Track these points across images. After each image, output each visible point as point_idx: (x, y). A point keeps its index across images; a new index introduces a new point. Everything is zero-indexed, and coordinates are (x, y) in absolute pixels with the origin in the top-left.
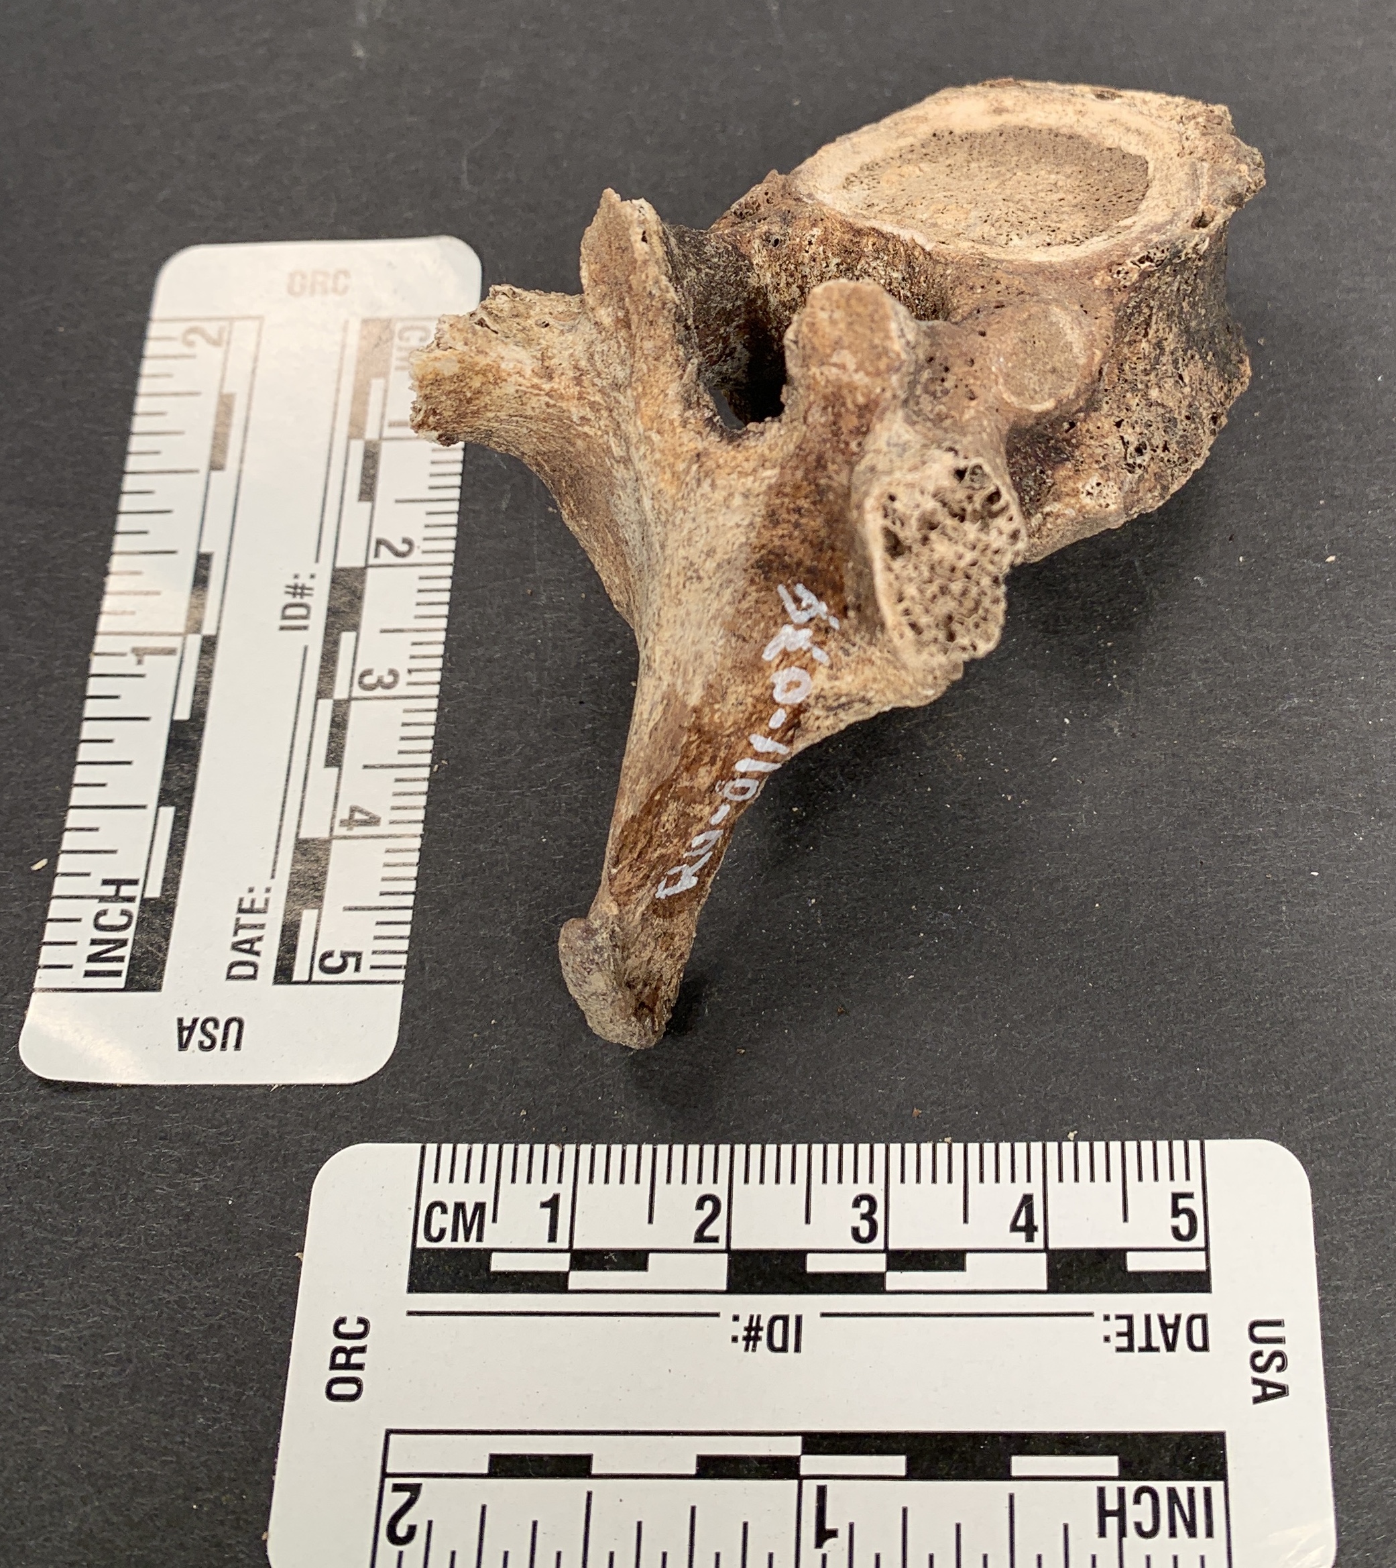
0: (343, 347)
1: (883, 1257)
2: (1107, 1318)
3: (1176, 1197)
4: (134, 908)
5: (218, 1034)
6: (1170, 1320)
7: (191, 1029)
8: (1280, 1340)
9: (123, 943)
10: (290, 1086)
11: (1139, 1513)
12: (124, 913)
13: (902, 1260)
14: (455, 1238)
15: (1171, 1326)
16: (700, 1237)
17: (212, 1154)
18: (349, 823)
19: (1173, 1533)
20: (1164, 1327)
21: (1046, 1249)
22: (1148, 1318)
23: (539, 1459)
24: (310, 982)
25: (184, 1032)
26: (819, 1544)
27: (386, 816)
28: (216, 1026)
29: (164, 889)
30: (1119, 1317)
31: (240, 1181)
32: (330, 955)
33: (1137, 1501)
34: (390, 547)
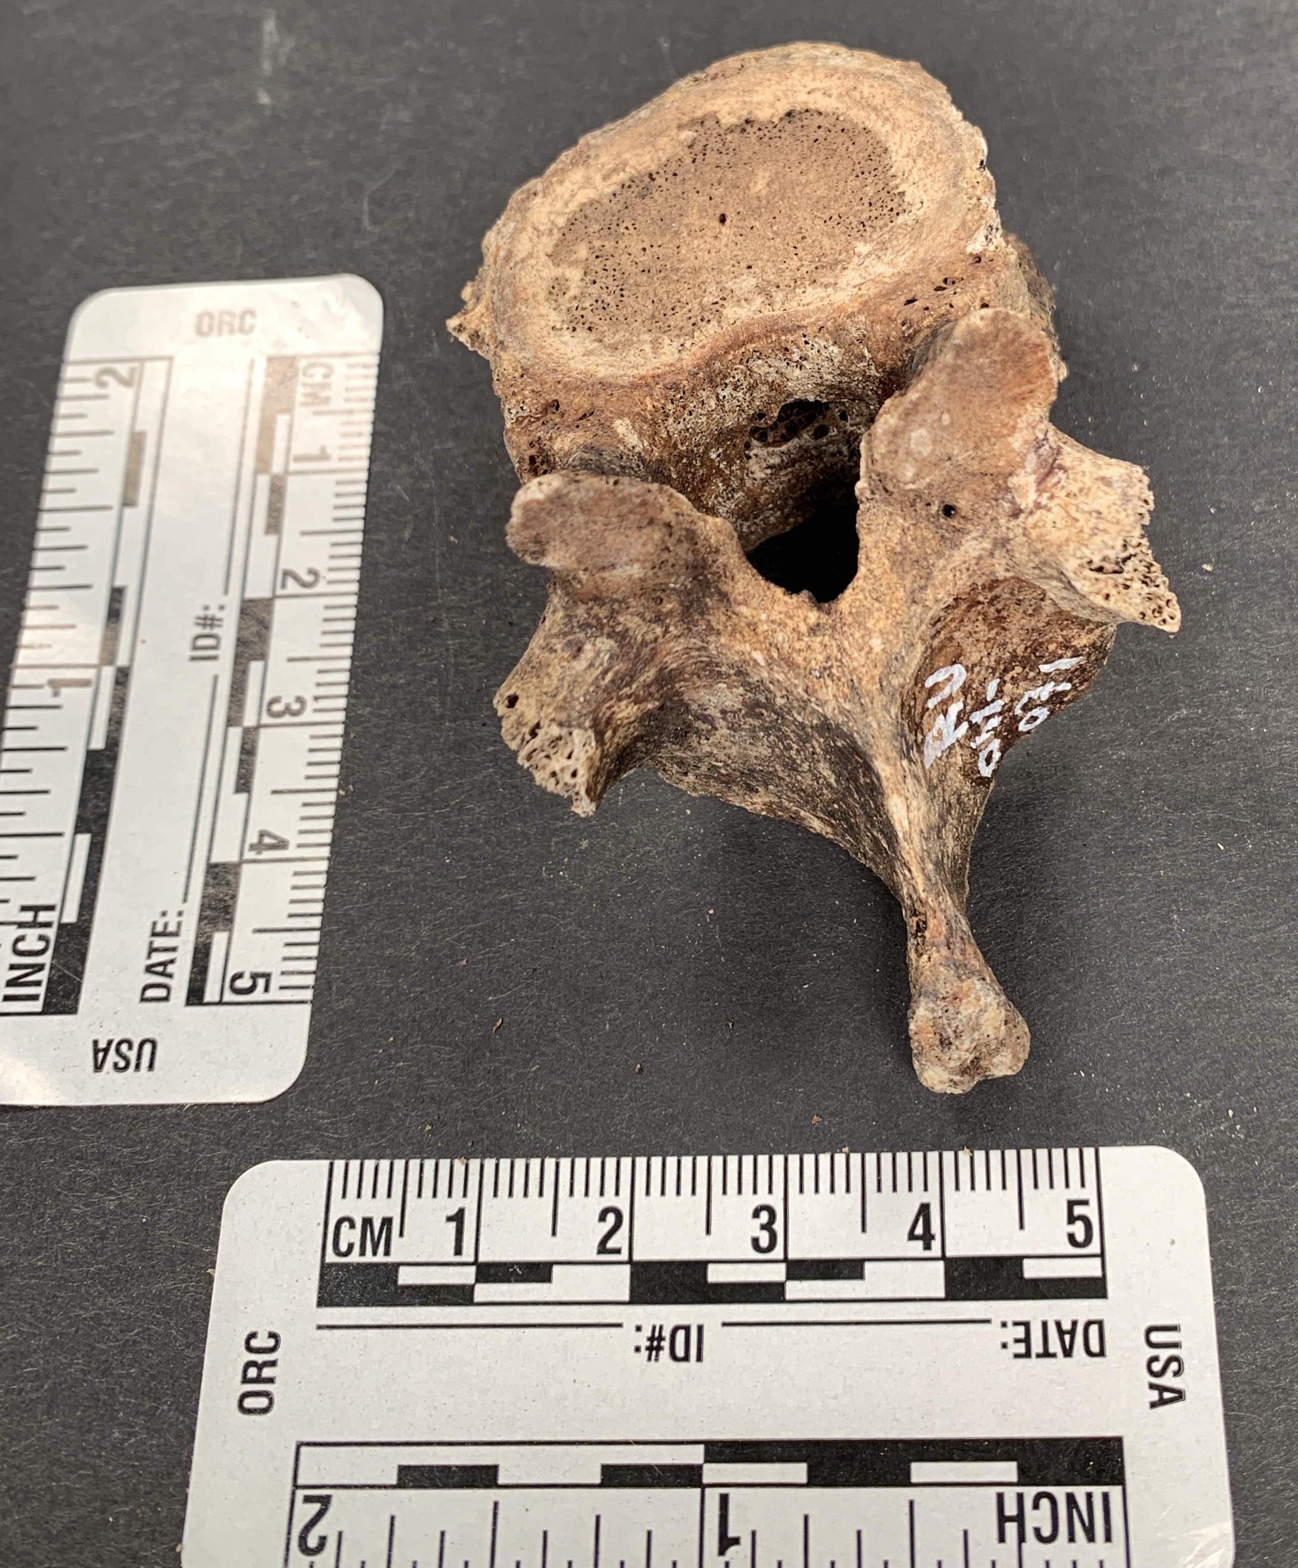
0: (250, 384)
1: (783, 1267)
2: (1004, 1325)
3: (1071, 1204)
4: (51, 933)
5: (132, 1055)
6: (1067, 1326)
7: (106, 1051)
8: (1176, 1345)
9: (40, 968)
10: (201, 1105)
11: (1038, 1518)
12: (41, 938)
13: (800, 1269)
14: (363, 1253)
15: (1068, 1332)
16: (602, 1248)
17: (127, 1173)
18: (257, 847)
19: (1072, 1539)
20: (1061, 1332)
21: (943, 1257)
22: (1045, 1325)
23: (445, 1469)
24: (220, 1003)
25: (99, 1053)
26: (722, 1552)
27: (294, 839)
28: (130, 1048)
29: (80, 914)
30: (1016, 1324)
31: (154, 1199)
32: (239, 976)
33: (1036, 1506)
34: (297, 578)
